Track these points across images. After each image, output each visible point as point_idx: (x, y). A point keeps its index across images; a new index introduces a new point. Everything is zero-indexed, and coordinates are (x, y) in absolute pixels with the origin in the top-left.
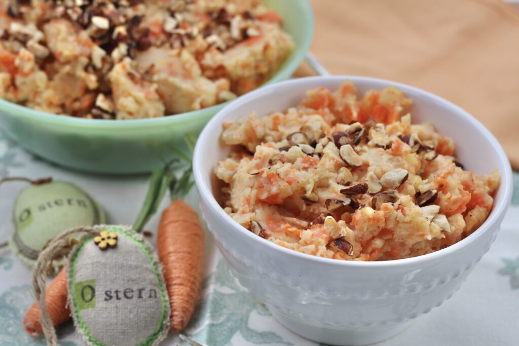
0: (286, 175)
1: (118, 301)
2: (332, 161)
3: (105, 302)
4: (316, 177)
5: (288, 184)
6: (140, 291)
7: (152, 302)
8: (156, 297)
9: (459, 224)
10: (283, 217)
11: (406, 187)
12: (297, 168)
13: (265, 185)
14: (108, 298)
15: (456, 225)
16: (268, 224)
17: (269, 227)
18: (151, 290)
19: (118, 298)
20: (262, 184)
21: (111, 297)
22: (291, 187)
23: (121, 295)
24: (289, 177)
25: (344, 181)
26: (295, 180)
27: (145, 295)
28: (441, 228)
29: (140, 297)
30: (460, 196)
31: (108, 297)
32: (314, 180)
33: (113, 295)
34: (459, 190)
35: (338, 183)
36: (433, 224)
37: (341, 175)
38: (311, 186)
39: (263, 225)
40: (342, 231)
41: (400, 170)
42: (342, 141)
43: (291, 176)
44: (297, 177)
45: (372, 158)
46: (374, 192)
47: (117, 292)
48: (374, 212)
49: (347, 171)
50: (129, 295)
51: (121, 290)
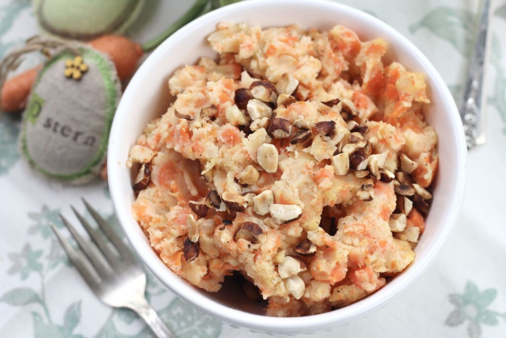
0: (199, 139)
1: (53, 133)
2: (242, 155)
3: (43, 127)
4: (219, 162)
5: (191, 150)
6: (78, 134)
7: (85, 148)
8: (92, 145)
9: (316, 295)
10: (184, 171)
11: (288, 228)
12: (215, 136)
13: (175, 137)
15: (312, 294)
16: (162, 171)
17: (160, 176)
18: (89, 138)
19: (55, 130)
20: (174, 132)
21: (49, 126)
22: (194, 155)
23: (59, 129)
24: (197, 144)
25: (242, 181)
26: (199, 151)
27: (81, 139)
29: (75, 139)
30: (329, 273)
31: (48, 124)
32: (216, 163)
33: (53, 125)
34: (338, 264)
35: (236, 180)
36: (282, 283)
37: (243, 174)
38: (208, 167)
39: (155, 171)
40: (194, 236)
41: (292, 209)
42: (278, 133)
43: (200, 143)
44: (203, 150)
45: (291, 170)
46: (257, 213)
47: (57, 124)
48: (228, 242)
49: (251, 172)
50: (66, 132)
51: (62, 124)
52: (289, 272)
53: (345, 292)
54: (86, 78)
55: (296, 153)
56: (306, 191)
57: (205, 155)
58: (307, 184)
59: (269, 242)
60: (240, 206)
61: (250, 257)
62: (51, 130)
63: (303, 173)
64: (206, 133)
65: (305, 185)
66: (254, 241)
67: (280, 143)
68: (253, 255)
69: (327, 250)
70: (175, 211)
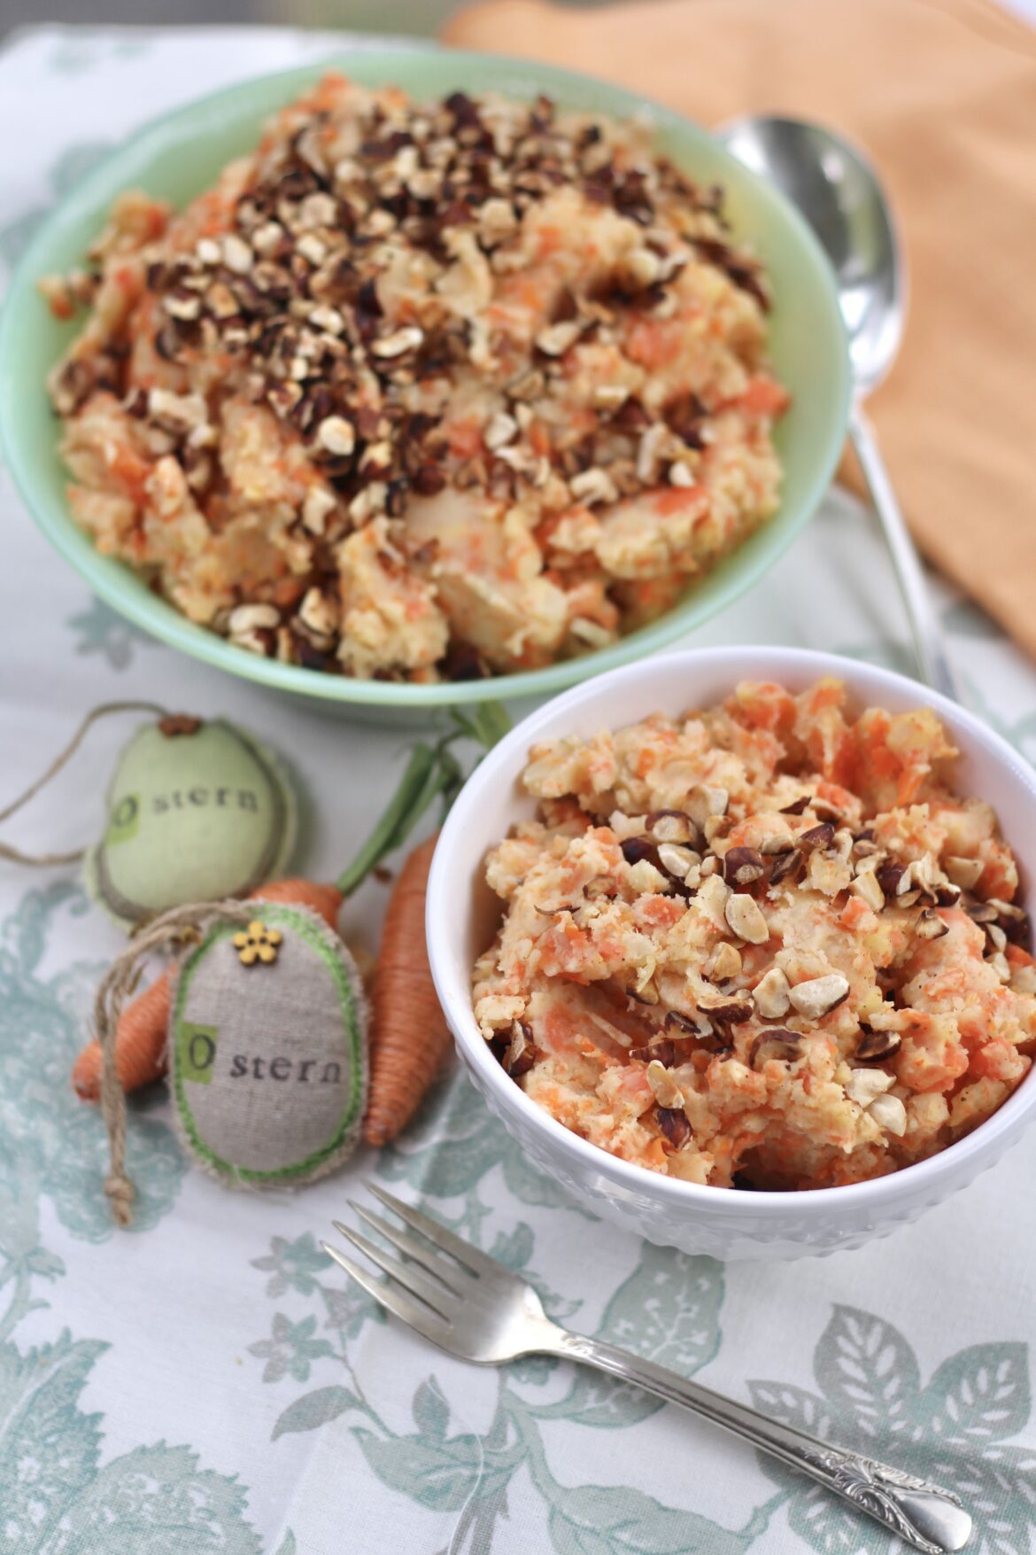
0: (606, 935)
1: (257, 1081)
2: (701, 928)
3: (232, 1079)
4: (662, 956)
5: (601, 959)
6: (305, 1066)
7: (325, 1091)
8: (336, 1080)
9: (929, 1118)
10: (587, 1013)
11: (837, 1019)
12: (633, 921)
13: (559, 949)
14: (238, 1071)
15: (921, 1119)
16: (549, 1027)
17: (550, 1036)
18: (329, 1066)
19: (257, 1075)
20: (553, 942)
21: (243, 1071)
22: (608, 966)
23: (265, 1070)
24: (608, 944)
25: (717, 975)
26: (618, 954)
27: (314, 1075)
28: (883, 1126)
29: (303, 1078)
30: (942, 1064)
31: (239, 1069)
32: (656, 961)
33: (250, 1067)
34: (948, 1045)
35: (705, 978)
36: (867, 1116)
37: (715, 962)
38: (645, 974)
39: (539, 1030)
40: (676, 1097)
41: (832, 981)
42: (744, 874)
43: (613, 941)
44: (624, 948)
45: (793, 926)
46: (770, 1017)
47: (257, 1062)
48: (747, 1076)
49: (729, 953)
50: (281, 1071)
51: (268, 1058)
52: (872, 1092)
53: (974, 1097)
54: (285, 954)
55: (789, 897)
56: (836, 950)
57: (632, 956)
58: (830, 938)
59: (818, 1050)
60: (742, 1007)
61: (797, 1087)
62: (249, 1076)
63: (817, 923)
64: (614, 922)
65: (829, 942)
66: (792, 1055)
67: (756, 889)
68: (801, 1082)
69: (917, 1031)
70: (614, 1077)
